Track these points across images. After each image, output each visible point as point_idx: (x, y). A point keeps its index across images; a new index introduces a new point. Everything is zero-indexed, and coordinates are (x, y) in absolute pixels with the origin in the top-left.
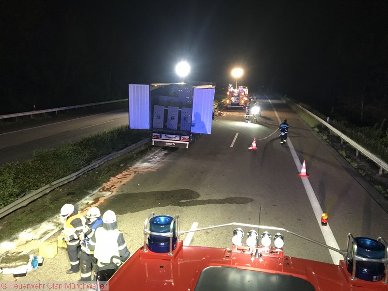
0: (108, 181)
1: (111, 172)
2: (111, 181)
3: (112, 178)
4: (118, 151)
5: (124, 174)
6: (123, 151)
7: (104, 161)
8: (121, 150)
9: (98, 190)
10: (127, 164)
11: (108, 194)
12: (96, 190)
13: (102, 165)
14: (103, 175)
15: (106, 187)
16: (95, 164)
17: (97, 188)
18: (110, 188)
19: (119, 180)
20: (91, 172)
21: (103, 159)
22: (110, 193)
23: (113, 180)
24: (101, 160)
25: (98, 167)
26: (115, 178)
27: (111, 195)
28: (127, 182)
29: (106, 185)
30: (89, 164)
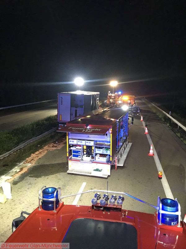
0: (30, 156)
1: (32, 151)
2: (32, 157)
3: (32, 154)
4: (36, 136)
5: (40, 151)
6: (40, 136)
7: (27, 144)
8: (38, 135)
9: (23, 162)
10: (42, 145)
11: (29, 165)
12: (21, 162)
13: (26, 146)
14: (26, 153)
15: (29, 160)
16: (22, 146)
17: (23, 161)
18: (31, 161)
19: (37, 156)
20: (19, 150)
21: (26, 142)
22: (31, 164)
23: (33, 155)
24: (25, 143)
25: (23, 147)
26: (35, 155)
27: (31, 166)
28: (42, 157)
29: (28, 159)
30: (18, 146)
